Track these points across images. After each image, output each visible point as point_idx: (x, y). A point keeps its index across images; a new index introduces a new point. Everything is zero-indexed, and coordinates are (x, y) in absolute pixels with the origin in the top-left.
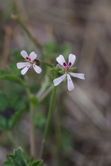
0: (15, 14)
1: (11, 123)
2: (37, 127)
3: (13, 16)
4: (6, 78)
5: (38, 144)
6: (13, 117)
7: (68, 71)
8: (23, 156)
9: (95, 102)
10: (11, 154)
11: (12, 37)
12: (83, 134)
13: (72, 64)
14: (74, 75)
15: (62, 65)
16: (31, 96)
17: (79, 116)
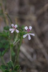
15: (27, 30)
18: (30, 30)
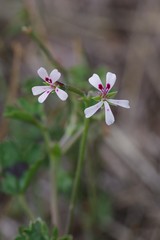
0: (27, 25)
1: (23, 183)
2: (60, 192)
3: (24, 29)
4: (16, 117)
5: (62, 213)
6: (27, 175)
7: (106, 97)
8: (43, 231)
9: (144, 151)
10: (26, 229)
11: (23, 60)
12: (126, 198)
13: (111, 86)
14: (115, 102)
15: (97, 87)
16: (51, 145)
17: (121, 172)
18: (109, 86)
